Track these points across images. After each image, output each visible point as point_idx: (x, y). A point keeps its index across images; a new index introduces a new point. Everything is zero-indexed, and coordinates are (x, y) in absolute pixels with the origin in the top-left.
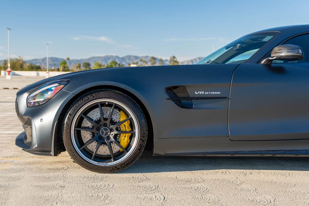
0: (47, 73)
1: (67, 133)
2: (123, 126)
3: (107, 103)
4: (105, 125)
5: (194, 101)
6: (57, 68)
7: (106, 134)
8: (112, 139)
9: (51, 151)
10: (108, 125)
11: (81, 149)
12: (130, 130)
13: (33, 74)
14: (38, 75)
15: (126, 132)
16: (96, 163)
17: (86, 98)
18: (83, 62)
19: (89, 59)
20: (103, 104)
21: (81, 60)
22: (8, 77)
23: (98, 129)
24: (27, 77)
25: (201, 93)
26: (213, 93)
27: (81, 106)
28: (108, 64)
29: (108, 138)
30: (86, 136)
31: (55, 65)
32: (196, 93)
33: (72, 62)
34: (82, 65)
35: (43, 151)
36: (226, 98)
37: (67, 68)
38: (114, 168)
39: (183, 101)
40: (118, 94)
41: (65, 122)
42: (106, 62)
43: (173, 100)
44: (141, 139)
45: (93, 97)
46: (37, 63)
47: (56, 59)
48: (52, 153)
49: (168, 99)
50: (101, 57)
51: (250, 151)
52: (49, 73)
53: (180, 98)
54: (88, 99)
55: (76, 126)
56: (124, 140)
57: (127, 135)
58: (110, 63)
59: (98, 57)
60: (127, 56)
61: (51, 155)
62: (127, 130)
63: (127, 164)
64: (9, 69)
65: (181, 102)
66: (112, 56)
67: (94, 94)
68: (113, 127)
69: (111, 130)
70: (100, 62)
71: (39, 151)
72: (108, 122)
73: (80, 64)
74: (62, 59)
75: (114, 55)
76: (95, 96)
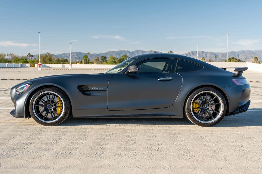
0: (70, 65)
1: (31, 107)
2: (58, 104)
3: (50, 93)
4: (49, 103)
5: (91, 92)
6: (80, 60)
7: (50, 108)
8: (53, 110)
9: (24, 116)
10: (51, 104)
11: (38, 114)
12: (61, 106)
13: (60, 66)
14: (63, 66)
15: (59, 107)
16: (45, 121)
17: (40, 91)
18: (101, 55)
19: (106, 53)
20: (48, 94)
21: (100, 54)
22: (39, 69)
23: (46, 105)
24: (54, 69)
25: (94, 88)
26: (100, 88)
27: (37, 95)
28: (120, 57)
29: (51, 109)
30: (41, 109)
31: (79, 58)
32: (92, 88)
33: (92, 56)
34: (100, 58)
35: (20, 116)
36: (106, 90)
37: (89, 60)
38: (53, 124)
39: (86, 92)
40: (55, 89)
41: (30, 102)
42: (120, 55)
43: (81, 92)
44: (66, 110)
45: (43, 90)
46: (65, 57)
47: (80, 54)
48: (24, 117)
49: (78, 91)
50: (116, 52)
51: (118, 115)
52: (71, 65)
53: (85, 90)
54: (41, 91)
55: (36, 104)
56: (58, 110)
57: (60, 108)
58: (122, 56)
59: (113, 52)
60: (136, 51)
61: (23, 118)
62: (60, 106)
63: (59, 122)
64: (40, 63)
65: (85, 93)
66: (125, 51)
67: (43, 89)
68: (53, 104)
69: (52, 106)
70: (114, 56)
71: (18, 116)
72: (50, 102)
73: (98, 58)
74: (85, 54)
75: (126, 50)
76: (44, 90)
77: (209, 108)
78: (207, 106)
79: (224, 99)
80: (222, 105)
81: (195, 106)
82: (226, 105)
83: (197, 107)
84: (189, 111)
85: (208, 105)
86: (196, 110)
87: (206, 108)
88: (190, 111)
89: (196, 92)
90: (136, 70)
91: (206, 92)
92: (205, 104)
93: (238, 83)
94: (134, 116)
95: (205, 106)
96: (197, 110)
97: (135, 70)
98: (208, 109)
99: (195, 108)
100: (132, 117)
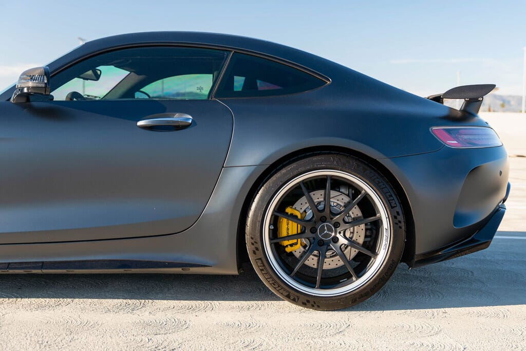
77: (338, 235)
78: (330, 229)
79: (396, 201)
80: (386, 224)
81: (288, 229)
82: (403, 225)
83: (295, 232)
84: (257, 249)
85: (337, 225)
86: (291, 245)
87: (327, 235)
88: (260, 248)
89: (285, 174)
90: (40, 85)
91: (326, 176)
92: (323, 220)
93: (452, 143)
94: (42, 268)
95: (322, 230)
96: (296, 244)
97: (35, 85)
98: (335, 240)
99: (289, 237)
100: (34, 271)
